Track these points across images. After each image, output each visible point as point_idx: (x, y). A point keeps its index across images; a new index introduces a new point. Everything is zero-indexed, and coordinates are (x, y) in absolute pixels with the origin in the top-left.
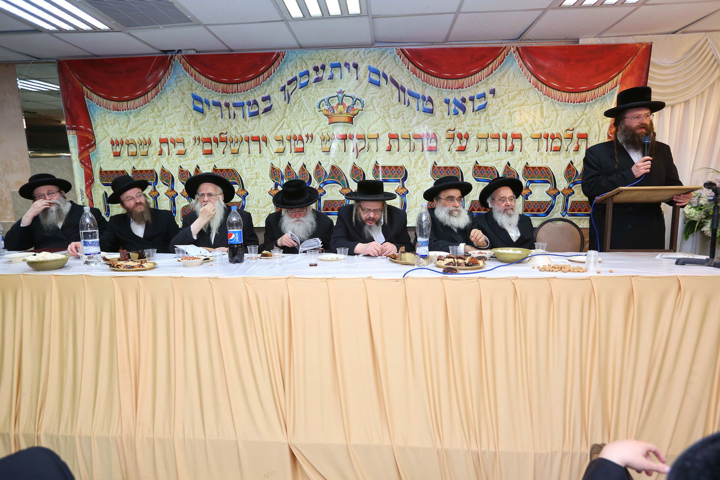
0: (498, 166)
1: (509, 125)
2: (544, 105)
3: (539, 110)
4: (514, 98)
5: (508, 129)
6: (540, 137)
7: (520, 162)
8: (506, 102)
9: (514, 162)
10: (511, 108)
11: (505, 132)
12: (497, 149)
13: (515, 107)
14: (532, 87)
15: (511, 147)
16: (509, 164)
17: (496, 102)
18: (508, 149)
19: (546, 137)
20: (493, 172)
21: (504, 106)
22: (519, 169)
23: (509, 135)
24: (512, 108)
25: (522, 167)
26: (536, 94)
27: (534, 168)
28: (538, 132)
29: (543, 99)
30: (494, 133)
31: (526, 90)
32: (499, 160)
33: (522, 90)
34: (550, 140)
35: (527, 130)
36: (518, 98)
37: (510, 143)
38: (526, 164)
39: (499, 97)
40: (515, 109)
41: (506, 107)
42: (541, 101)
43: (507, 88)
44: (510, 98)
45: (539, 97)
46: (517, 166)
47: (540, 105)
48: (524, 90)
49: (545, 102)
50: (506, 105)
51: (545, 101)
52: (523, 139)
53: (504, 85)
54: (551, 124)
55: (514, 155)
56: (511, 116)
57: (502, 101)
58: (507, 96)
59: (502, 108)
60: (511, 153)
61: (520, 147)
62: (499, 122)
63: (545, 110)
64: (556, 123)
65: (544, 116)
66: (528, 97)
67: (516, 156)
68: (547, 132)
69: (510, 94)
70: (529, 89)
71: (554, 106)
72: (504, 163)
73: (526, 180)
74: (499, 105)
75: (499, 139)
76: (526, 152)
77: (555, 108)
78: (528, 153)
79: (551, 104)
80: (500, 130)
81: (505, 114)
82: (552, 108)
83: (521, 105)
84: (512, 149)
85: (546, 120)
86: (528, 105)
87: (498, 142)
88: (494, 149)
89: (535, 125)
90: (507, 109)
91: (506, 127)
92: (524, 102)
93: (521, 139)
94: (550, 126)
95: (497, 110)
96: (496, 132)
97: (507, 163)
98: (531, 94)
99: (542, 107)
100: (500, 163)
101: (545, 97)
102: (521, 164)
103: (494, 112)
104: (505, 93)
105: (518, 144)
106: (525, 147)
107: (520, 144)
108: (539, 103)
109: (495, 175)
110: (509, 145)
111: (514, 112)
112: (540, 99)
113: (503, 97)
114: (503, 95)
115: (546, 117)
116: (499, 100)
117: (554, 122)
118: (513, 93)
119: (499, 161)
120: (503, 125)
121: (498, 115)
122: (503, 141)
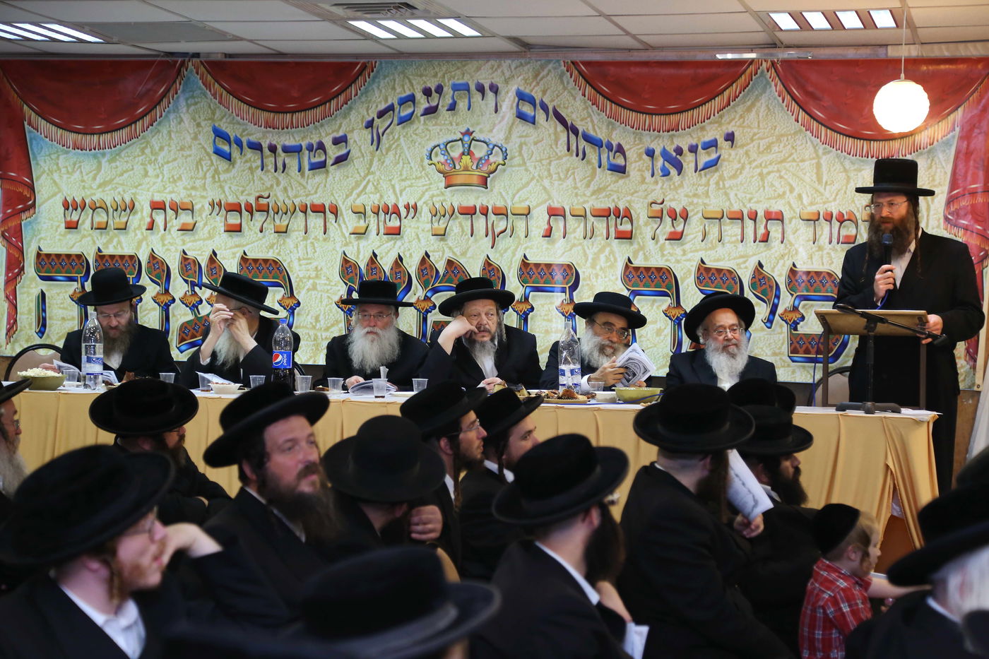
0: (740, 268)
1: (761, 197)
2: (824, 160)
3: (815, 171)
4: (769, 147)
5: (758, 202)
6: (817, 218)
7: (781, 262)
8: (753, 155)
9: (770, 262)
10: (763, 165)
11: (754, 208)
12: (739, 238)
13: (771, 164)
14: (800, 130)
15: (764, 235)
16: (760, 265)
17: (737, 154)
18: (759, 237)
19: (829, 217)
20: (733, 279)
21: (750, 163)
22: (780, 275)
23: (761, 214)
24: (766, 166)
25: (785, 271)
26: (809, 143)
27: (806, 273)
28: (814, 209)
29: (821, 152)
30: (733, 209)
31: (790, 134)
32: (742, 257)
33: (782, 136)
34: (836, 224)
35: (794, 206)
36: (775, 148)
37: (762, 227)
38: (791, 265)
39: (743, 146)
40: (770, 168)
41: (754, 164)
42: (817, 155)
43: (756, 130)
44: (761, 149)
45: (815, 147)
46: (776, 269)
47: (816, 161)
48: (787, 135)
49: (824, 157)
50: (754, 160)
51: (824, 154)
52: (786, 221)
53: (749, 127)
54: (836, 196)
55: (769, 248)
56: (762, 180)
57: (747, 153)
58: (756, 146)
59: (748, 167)
60: (765, 246)
61: (780, 236)
62: (741, 190)
63: (824, 168)
64: (845, 193)
65: (824, 181)
66: (793, 148)
67: (773, 251)
68: (829, 210)
69: (762, 142)
70: (795, 133)
71: (842, 163)
72: (752, 264)
73: (792, 295)
74: (742, 161)
75: (742, 219)
76: (791, 244)
77: (844, 168)
78: (796, 246)
79: (837, 160)
80: (744, 204)
81: (753, 177)
82: (838, 166)
83: (782, 162)
84: (766, 239)
85: (828, 187)
86: (794, 160)
87: (740, 226)
88: (734, 239)
89: (808, 196)
90: (757, 167)
91: (755, 200)
92: (787, 155)
93: (782, 221)
94: (835, 199)
95: (738, 169)
96: (736, 208)
97: (757, 263)
98: (799, 142)
99: (819, 166)
100: (745, 262)
101: (825, 149)
102: (784, 265)
103: (733, 172)
104: (752, 140)
105: (777, 230)
106: (790, 236)
107: (780, 230)
108: (814, 159)
109: (736, 283)
110: (761, 231)
111: (769, 173)
112: (816, 152)
113: (748, 147)
114: (748, 144)
115: (826, 183)
116: (741, 151)
118: (767, 140)
119: (741, 260)
120: (748, 196)
121: (741, 178)
122: (749, 224)
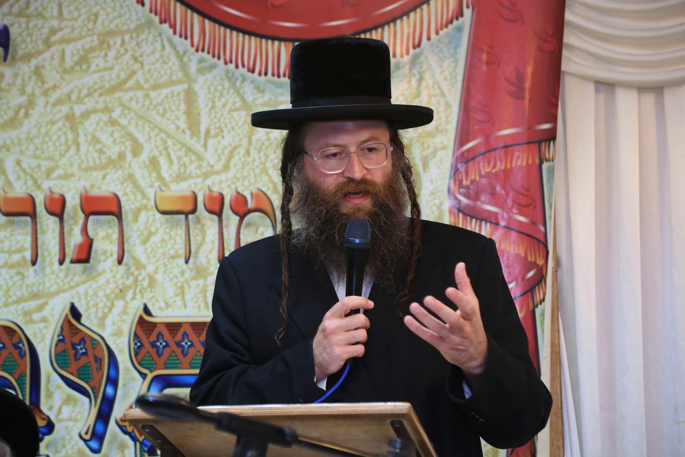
0: (31, 321)
1: (71, 165)
2: (202, 85)
3: (183, 107)
4: (83, 60)
5: (66, 177)
6: (190, 207)
7: (120, 304)
8: (52, 76)
9: (96, 305)
10: (74, 97)
11: (57, 191)
12: (28, 255)
13: (90, 94)
14: (150, 23)
15: (80, 247)
16: (75, 313)
17: (16, 75)
18: (70, 253)
19: (216, 207)
20: (16, 346)
21: (46, 93)
22: (118, 333)
23: (73, 202)
24: (80, 101)
25: (128, 325)
26: (168, 48)
27: (173, 327)
28: (182, 189)
29: (193, 67)
30: (11, 194)
31: (128, 31)
32: (35, 296)
33: (111, 33)
34: (231, 220)
35: (142, 183)
36: (98, 61)
37: (77, 230)
38: (141, 312)
39: (27, 57)
40: (89, 104)
41: (54, 96)
42: (187, 75)
43: (55, 23)
44: (69, 63)
45: (180, 58)
46: (108, 322)
47: (185, 86)
48: (121, 33)
49: (201, 79)
50: (55, 87)
51: (201, 71)
52: (127, 216)
53: (41, 16)
54: (229, 159)
55: (91, 275)
56: (74, 129)
57: (38, 72)
58: (57, 56)
59: (40, 101)
60: (84, 272)
61: (115, 248)
62: (30, 153)
63: (202, 102)
64: (248, 153)
65: (203, 129)
66: (136, 60)
67: (102, 280)
68: (216, 189)
69: (69, 49)
70: (139, 29)
71: (237, 91)
72: (57, 310)
73: (144, 376)
74: (29, 90)
75: (33, 215)
76: (140, 266)
77: (243, 99)
78: (150, 269)
79: (227, 84)
80: (35, 182)
81: (53, 123)
82: (231, 98)
83: (112, 90)
84: (84, 256)
85: (211, 142)
86: (138, 86)
87: (29, 229)
88: (16, 257)
89: (171, 162)
90: (59, 102)
91: (59, 172)
92: (123, 76)
93: (119, 215)
94: (226, 168)
95: (20, 108)
96: (19, 190)
97: (67, 310)
98: (147, 48)
99: (190, 97)
100: (40, 308)
101: (202, 60)
102: (125, 311)
103: (11, 114)
104: (48, 44)
105: (108, 237)
106: (136, 248)
107: (115, 236)
108: (179, 82)
109: (22, 356)
110: (75, 238)
111: (87, 115)
112: (184, 67)
113: (41, 58)
114: (39, 53)
115: (208, 132)
116: (26, 69)
117: (242, 151)
118: (79, 44)
119: (34, 304)
120: (45, 164)
121: (27, 126)
122: (49, 224)
